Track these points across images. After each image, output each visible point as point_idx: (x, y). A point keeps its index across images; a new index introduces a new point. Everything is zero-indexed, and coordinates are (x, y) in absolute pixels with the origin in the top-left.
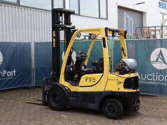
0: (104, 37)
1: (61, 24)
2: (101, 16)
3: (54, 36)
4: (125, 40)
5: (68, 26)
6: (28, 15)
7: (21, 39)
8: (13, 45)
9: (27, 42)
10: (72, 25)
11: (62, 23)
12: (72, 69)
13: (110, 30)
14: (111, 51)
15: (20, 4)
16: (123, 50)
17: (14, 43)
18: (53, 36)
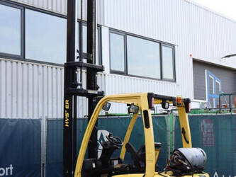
0: (147, 109)
1: (79, 87)
2: (164, 77)
3: (67, 107)
4: (187, 115)
5: (90, 92)
6: (39, 74)
7: (25, 113)
8: (10, 123)
9: (36, 118)
10: (99, 90)
11: (81, 85)
12: (94, 166)
13: (157, 97)
14: (172, 133)
15: (26, 58)
16: (184, 132)
17: (12, 120)
18: (65, 109)
